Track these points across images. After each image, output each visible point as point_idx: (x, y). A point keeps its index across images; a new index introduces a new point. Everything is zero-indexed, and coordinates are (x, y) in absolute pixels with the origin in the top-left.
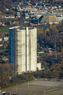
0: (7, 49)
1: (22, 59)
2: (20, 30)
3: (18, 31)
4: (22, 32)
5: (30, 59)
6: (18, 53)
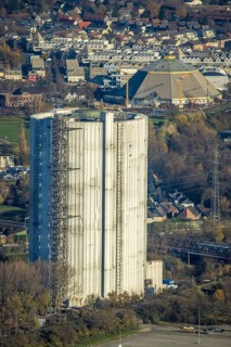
0: (5, 204)
2: (79, 124)
3: (73, 129)
5: (119, 243)
6: (71, 217)
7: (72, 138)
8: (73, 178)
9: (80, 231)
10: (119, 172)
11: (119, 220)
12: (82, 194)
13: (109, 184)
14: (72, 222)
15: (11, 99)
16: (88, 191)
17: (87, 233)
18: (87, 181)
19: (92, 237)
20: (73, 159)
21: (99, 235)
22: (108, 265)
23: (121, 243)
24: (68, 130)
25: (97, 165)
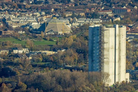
0: (42, 62)
1: (110, 66)
3: (105, 30)
4: (110, 31)
5: (120, 67)
6: (105, 58)
7: (105, 33)
8: (105, 46)
9: (108, 63)
10: (120, 44)
12: (108, 51)
13: (117, 48)
14: (105, 60)
15: (4, 33)
16: (110, 50)
17: (110, 63)
18: (110, 47)
19: (112, 64)
21: (114, 64)
22: (117, 73)
24: (104, 30)
25: (113, 42)
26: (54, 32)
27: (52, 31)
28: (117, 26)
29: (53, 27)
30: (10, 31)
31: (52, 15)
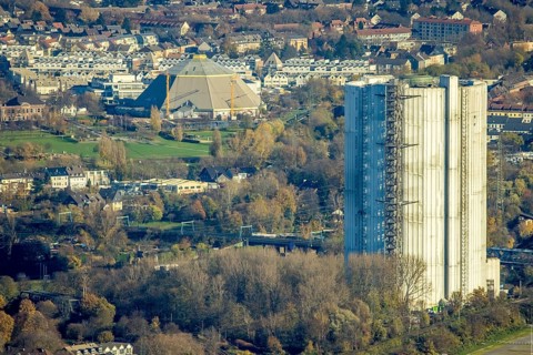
0: (164, 219)
1: (428, 232)
2: (416, 91)
3: (409, 97)
4: (427, 101)
5: (463, 234)
6: (408, 203)
7: (409, 108)
8: (410, 156)
9: (420, 220)
10: (463, 148)
11: (463, 206)
12: (421, 175)
13: (453, 163)
14: (408, 209)
16: (428, 172)
17: (427, 222)
18: (428, 161)
19: (434, 226)
20: (409, 134)
21: (441, 224)
22: (453, 260)
23: (466, 234)
24: (404, 98)
25: (439, 141)
26: (196, 110)
27: (190, 104)
28: (454, 81)
29: (193, 89)
30: (29, 107)
31: (183, 48)
